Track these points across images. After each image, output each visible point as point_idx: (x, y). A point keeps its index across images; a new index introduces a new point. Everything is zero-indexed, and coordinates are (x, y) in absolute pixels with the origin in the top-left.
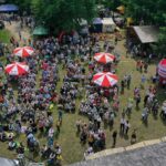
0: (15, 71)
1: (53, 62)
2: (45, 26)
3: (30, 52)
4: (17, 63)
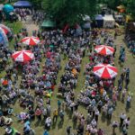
0: (20, 58)
4: (24, 51)
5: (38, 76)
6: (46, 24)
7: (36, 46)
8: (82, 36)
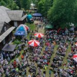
1: (52, 43)
2: (52, 24)
3: (42, 36)
4: (35, 40)
5: (40, 55)
6: (48, 27)
7: (41, 38)
8: (68, 35)
